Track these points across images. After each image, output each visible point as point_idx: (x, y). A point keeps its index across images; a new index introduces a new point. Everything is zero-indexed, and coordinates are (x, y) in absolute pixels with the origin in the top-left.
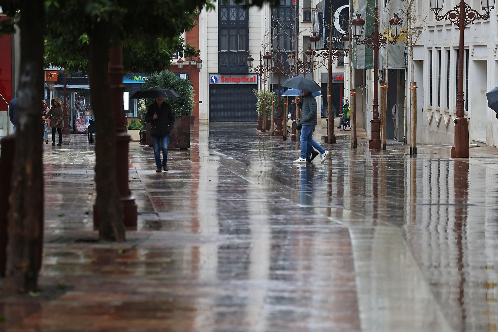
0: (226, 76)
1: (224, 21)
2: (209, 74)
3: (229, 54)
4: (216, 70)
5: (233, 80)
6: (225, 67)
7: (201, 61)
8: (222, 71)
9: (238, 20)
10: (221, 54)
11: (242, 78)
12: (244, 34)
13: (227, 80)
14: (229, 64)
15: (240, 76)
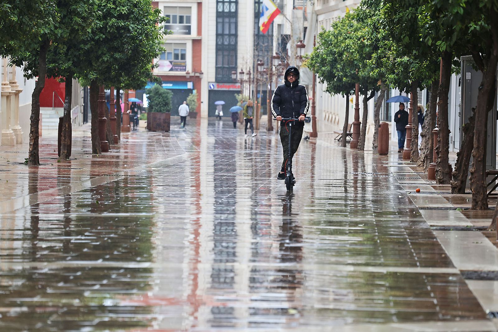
0: (221, 84)
1: (219, 45)
2: (209, 82)
3: (223, 68)
4: (214, 80)
5: (226, 87)
6: (220, 78)
7: (202, 73)
8: (217, 81)
9: (229, 44)
10: (217, 68)
11: (232, 86)
12: (234, 54)
13: (221, 87)
14: (223, 75)
15: (231, 84)
